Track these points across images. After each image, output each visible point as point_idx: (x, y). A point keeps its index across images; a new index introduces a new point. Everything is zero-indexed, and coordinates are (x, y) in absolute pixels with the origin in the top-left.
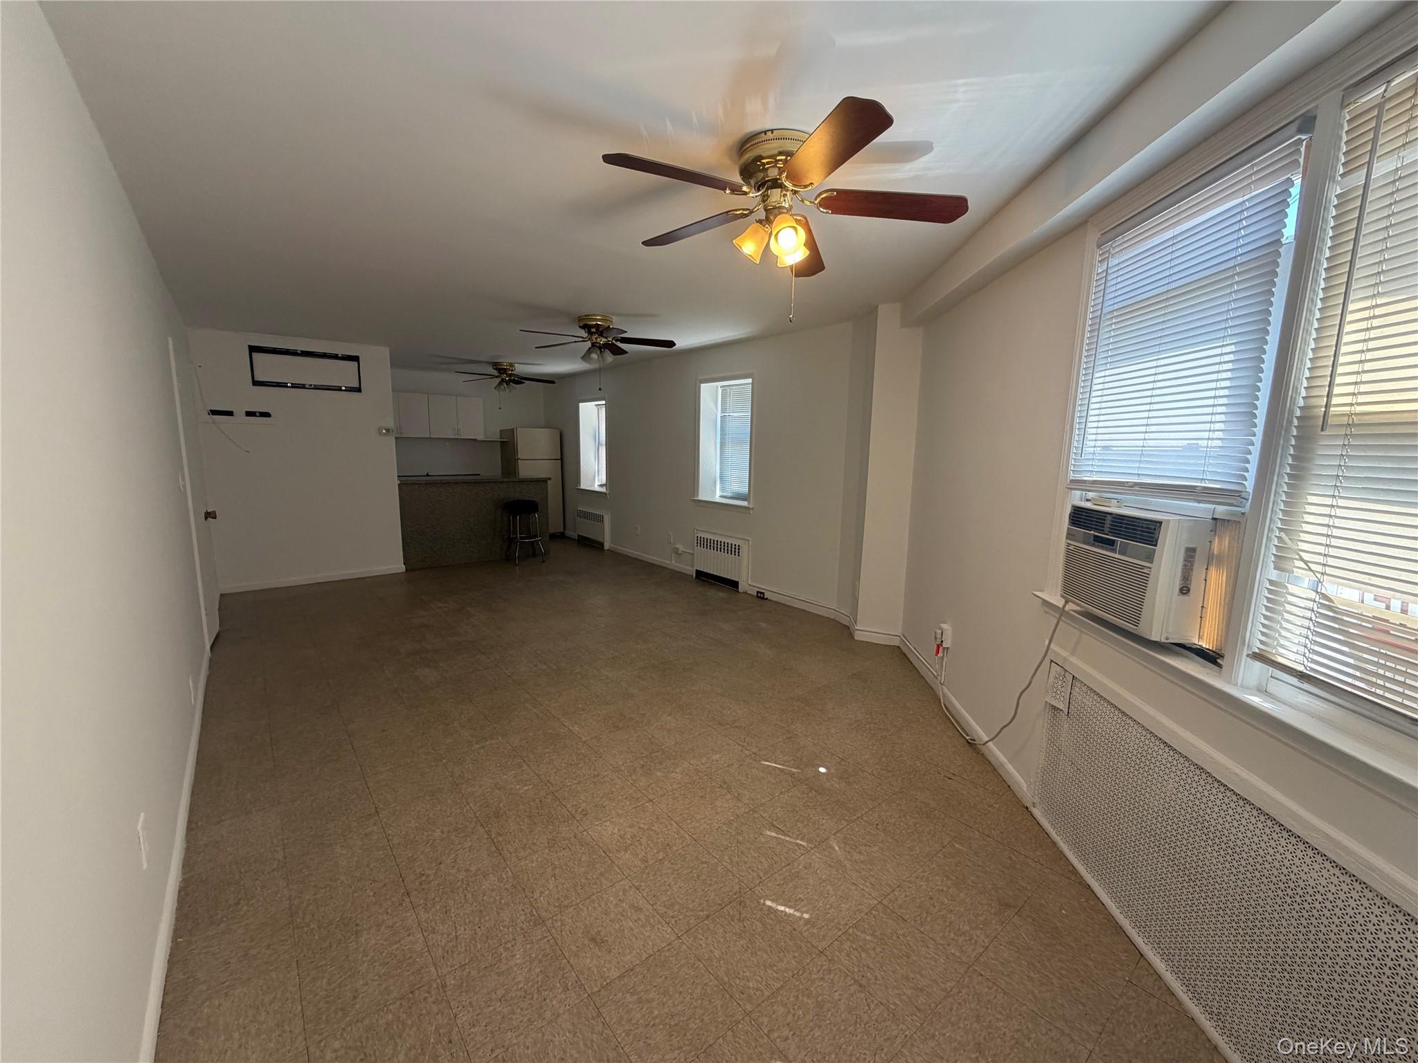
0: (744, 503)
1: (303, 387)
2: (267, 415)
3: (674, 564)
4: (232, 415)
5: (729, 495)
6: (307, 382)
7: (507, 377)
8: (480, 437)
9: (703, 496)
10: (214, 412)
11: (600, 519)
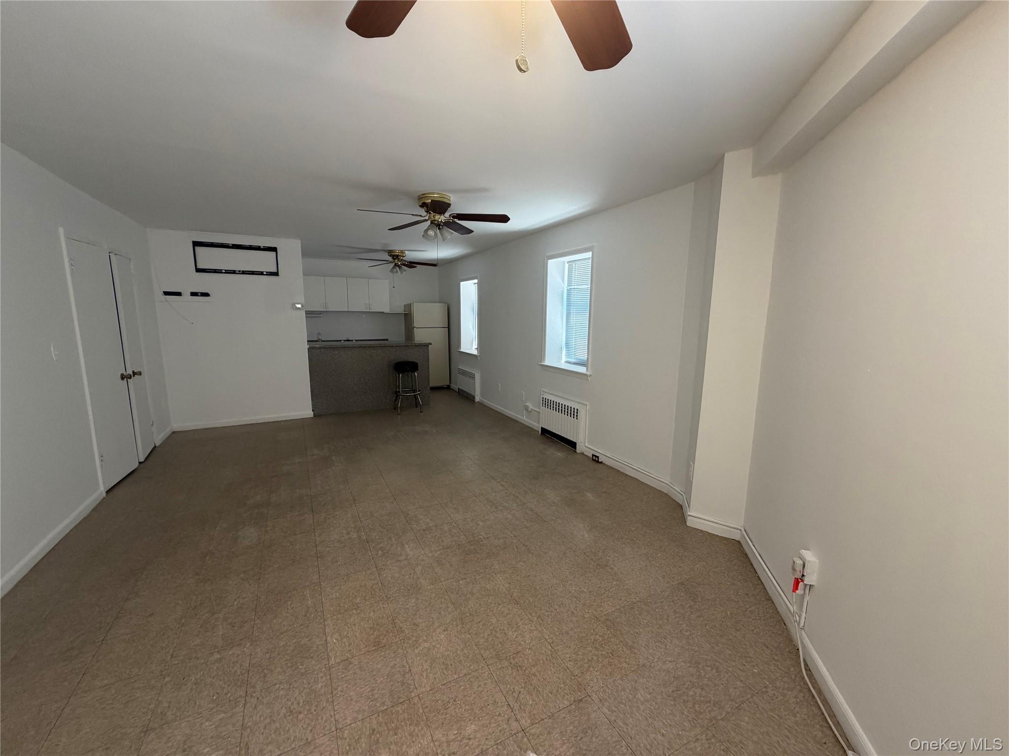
0: (582, 370)
1: (234, 272)
2: (207, 295)
3: (524, 419)
4: (181, 295)
5: (573, 360)
6: (237, 269)
7: (399, 261)
8: (387, 310)
9: (548, 361)
10: (166, 293)
11: (472, 376)
